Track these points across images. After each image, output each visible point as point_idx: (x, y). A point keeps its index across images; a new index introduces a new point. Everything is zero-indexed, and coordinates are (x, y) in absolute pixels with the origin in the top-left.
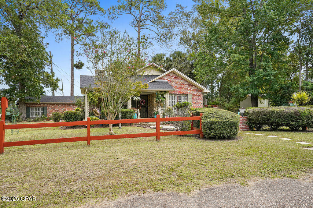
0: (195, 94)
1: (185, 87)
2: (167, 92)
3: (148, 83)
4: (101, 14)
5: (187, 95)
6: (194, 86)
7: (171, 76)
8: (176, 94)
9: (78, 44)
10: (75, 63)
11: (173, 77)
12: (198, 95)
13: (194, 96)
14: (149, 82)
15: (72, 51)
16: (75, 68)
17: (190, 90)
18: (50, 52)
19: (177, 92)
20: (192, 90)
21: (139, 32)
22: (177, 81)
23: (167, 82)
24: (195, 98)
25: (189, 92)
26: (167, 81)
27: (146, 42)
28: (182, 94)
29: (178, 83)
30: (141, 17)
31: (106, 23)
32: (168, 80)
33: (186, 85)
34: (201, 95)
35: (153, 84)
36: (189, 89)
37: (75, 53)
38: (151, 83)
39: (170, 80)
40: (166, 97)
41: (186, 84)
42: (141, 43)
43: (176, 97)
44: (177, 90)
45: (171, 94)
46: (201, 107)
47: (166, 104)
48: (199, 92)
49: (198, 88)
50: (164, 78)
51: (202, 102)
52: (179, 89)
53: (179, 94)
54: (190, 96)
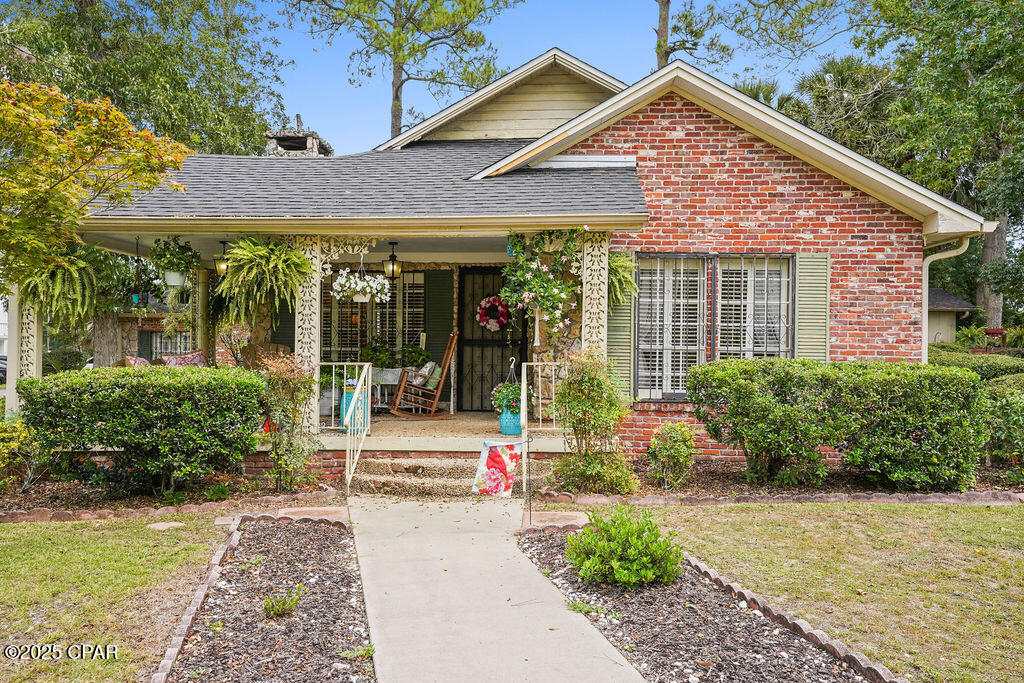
0: (857, 249)
1: (779, 206)
2: (598, 236)
3: (478, 177)
5: (789, 259)
6: (847, 195)
7: (665, 123)
8: (702, 258)
11: (679, 134)
12: (880, 256)
13: (846, 266)
14: (487, 172)
17: (815, 225)
19: (708, 244)
20: (830, 219)
22: (707, 159)
23: (633, 170)
24: (853, 283)
25: (808, 236)
26: (630, 160)
28: (751, 257)
29: (718, 177)
32: (642, 153)
33: (780, 189)
34: (912, 262)
35: (506, 187)
36: (802, 213)
38: (510, 181)
39: (653, 153)
40: (585, 276)
41: (777, 176)
42: (673, 50)
43: (702, 279)
44: (709, 222)
45: (665, 257)
46: (903, 348)
47: (585, 330)
48: (893, 237)
49: (883, 205)
50: (608, 141)
51: (914, 314)
52: (727, 218)
53: (723, 257)
54: (813, 269)
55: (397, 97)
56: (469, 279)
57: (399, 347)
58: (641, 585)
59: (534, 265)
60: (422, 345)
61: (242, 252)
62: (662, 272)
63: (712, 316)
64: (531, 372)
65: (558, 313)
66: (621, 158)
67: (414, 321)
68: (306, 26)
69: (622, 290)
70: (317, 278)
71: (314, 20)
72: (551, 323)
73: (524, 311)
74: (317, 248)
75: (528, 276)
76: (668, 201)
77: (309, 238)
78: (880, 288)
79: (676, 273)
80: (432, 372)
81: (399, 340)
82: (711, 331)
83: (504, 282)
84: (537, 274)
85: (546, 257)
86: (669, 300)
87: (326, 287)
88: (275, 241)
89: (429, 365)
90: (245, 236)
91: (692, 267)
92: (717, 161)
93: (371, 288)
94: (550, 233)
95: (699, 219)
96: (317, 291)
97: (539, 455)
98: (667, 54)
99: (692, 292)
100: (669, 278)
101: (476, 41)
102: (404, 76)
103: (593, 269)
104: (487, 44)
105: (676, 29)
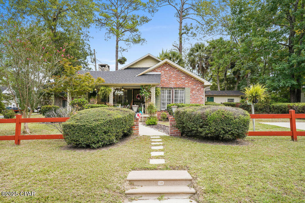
0: (194, 87)
1: (183, 80)
2: (153, 86)
3: (136, 76)
4: (143, 8)
5: (184, 88)
6: (193, 79)
7: (165, 67)
9: (120, 40)
10: (119, 58)
11: (167, 69)
12: (197, 88)
13: (193, 90)
14: (138, 75)
15: (117, 48)
16: (119, 64)
17: (188, 83)
18: (94, 50)
19: (172, 86)
20: (190, 82)
21: (181, 23)
22: (172, 73)
23: (160, 75)
24: (194, 92)
25: (187, 85)
26: (160, 73)
27: (188, 33)
28: (179, 88)
29: (173, 76)
30: (183, 6)
31: (145, 16)
32: (162, 72)
33: (183, 78)
34: (202, 89)
35: (140, 78)
36: (186, 81)
37: (119, 49)
39: (163, 72)
40: (152, 91)
41: (182, 76)
42: (183, 34)
43: (171, 91)
44: (172, 83)
45: (165, 88)
46: (201, 102)
47: (152, 99)
48: (199, 85)
49: (198, 80)
50: (156, 70)
51: (203, 97)
52: (175, 82)
53: (175, 88)
54: (188, 90)
55: (117, 44)
56: (135, 91)
57: (123, 102)
58: (152, 125)
59: (144, 90)
60: (127, 102)
61: (102, 88)
62: (165, 90)
63: (173, 97)
64: (144, 105)
65: (147, 97)
66: (159, 73)
67: (125, 98)
68: (95, 26)
69: (158, 93)
70: (113, 92)
71: (97, 25)
72: (147, 98)
73: (143, 97)
74: (113, 87)
75: (143, 92)
76: (166, 79)
77: (111, 86)
78: (198, 93)
79: (167, 90)
80: (129, 106)
81: (123, 101)
82: (173, 99)
83: (140, 92)
84: (145, 91)
85: (146, 89)
86: (166, 95)
87: (114, 93)
88: (107, 86)
89: (129, 105)
90: (103, 86)
91: (170, 89)
92: (173, 73)
93: (121, 93)
94: (147, 85)
95: (171, 82)
96: (113, 94)
97: (145, 117)
98: (181, 35)
99: (170, 93)
100: (166, 91)
101: (136, 31)
102: (119, 39)
103: (153, 90)
104: (139, 31)
105: (183, 29)
